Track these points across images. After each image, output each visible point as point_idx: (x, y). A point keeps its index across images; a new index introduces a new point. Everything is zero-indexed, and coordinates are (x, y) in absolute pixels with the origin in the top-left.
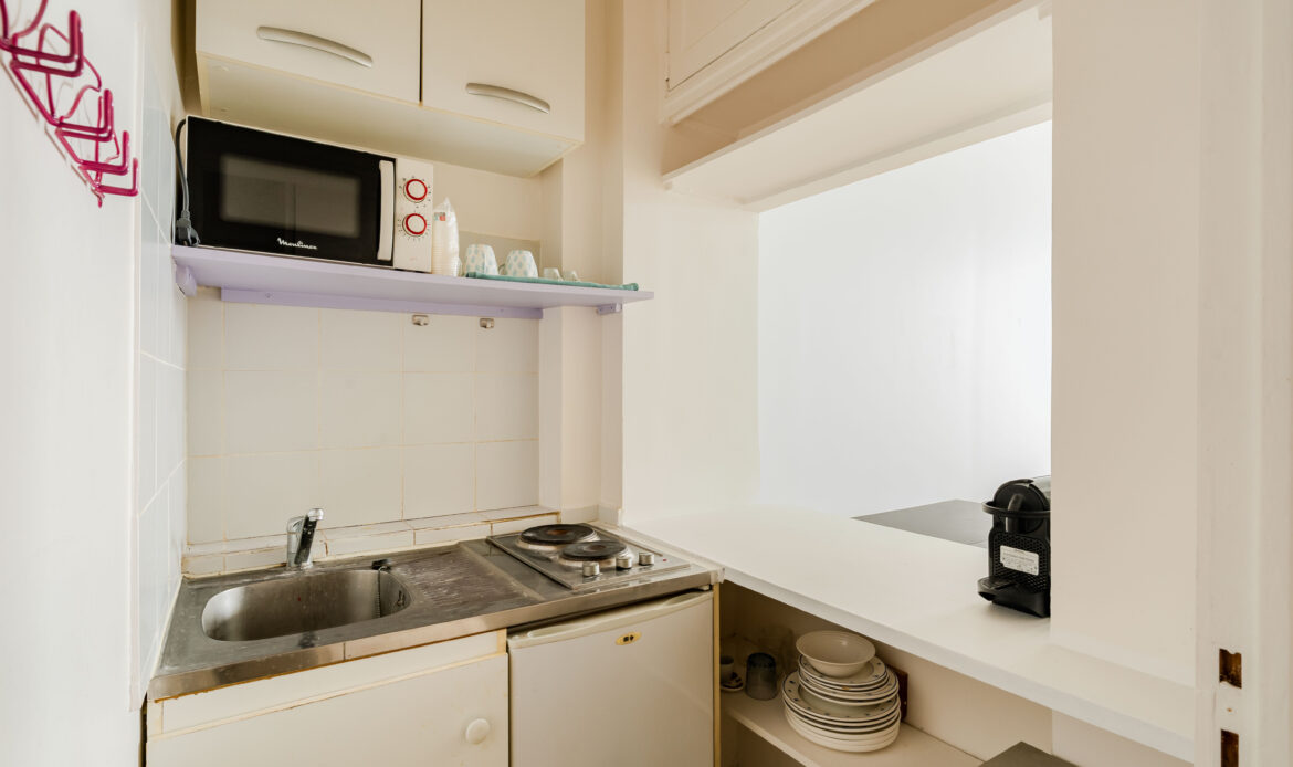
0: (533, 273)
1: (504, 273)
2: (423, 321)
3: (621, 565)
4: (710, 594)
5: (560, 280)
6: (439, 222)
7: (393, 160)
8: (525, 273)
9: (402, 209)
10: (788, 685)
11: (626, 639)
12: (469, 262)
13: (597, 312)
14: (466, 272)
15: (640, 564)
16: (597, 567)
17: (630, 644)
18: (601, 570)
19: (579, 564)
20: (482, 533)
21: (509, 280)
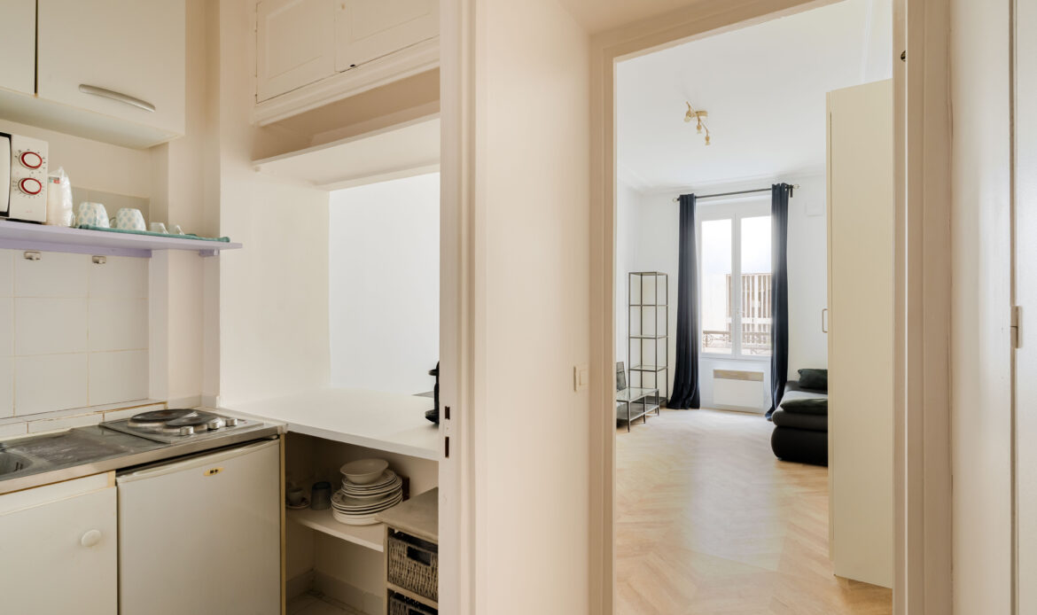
0: (141, 226)
1: (114, 225)
2: (35, 256)
3: (211, 427)
4: (278, 440)
5: (165, 232)
6: (53, 185)
7: (9, 136)
8: (134, 226)
9: (18, 173)
10: (335, 495)
11: (212, 472)
12: (82, 215)
13: (200, 255)
14: (80, 224)
15: (227, 426)
16: (192, 430)
17: (214, 475)
18: (195, 432)
19: (178, 430)
20: (96, 420)
21: (119, 232)
